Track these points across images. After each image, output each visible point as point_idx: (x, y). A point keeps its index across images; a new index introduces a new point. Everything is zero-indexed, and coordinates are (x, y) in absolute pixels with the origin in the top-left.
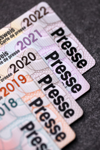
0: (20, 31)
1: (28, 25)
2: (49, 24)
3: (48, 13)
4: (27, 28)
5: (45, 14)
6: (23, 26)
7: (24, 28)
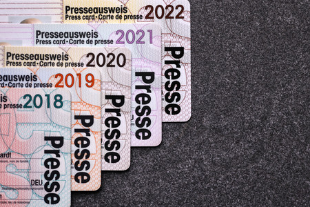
0: (133, 17)
1: (147, 17)
2: (172, 33)
3: (183, 18)
4: (144, 19)
5: (178, 17)
6: (140, 14)
7: (139, 17)
